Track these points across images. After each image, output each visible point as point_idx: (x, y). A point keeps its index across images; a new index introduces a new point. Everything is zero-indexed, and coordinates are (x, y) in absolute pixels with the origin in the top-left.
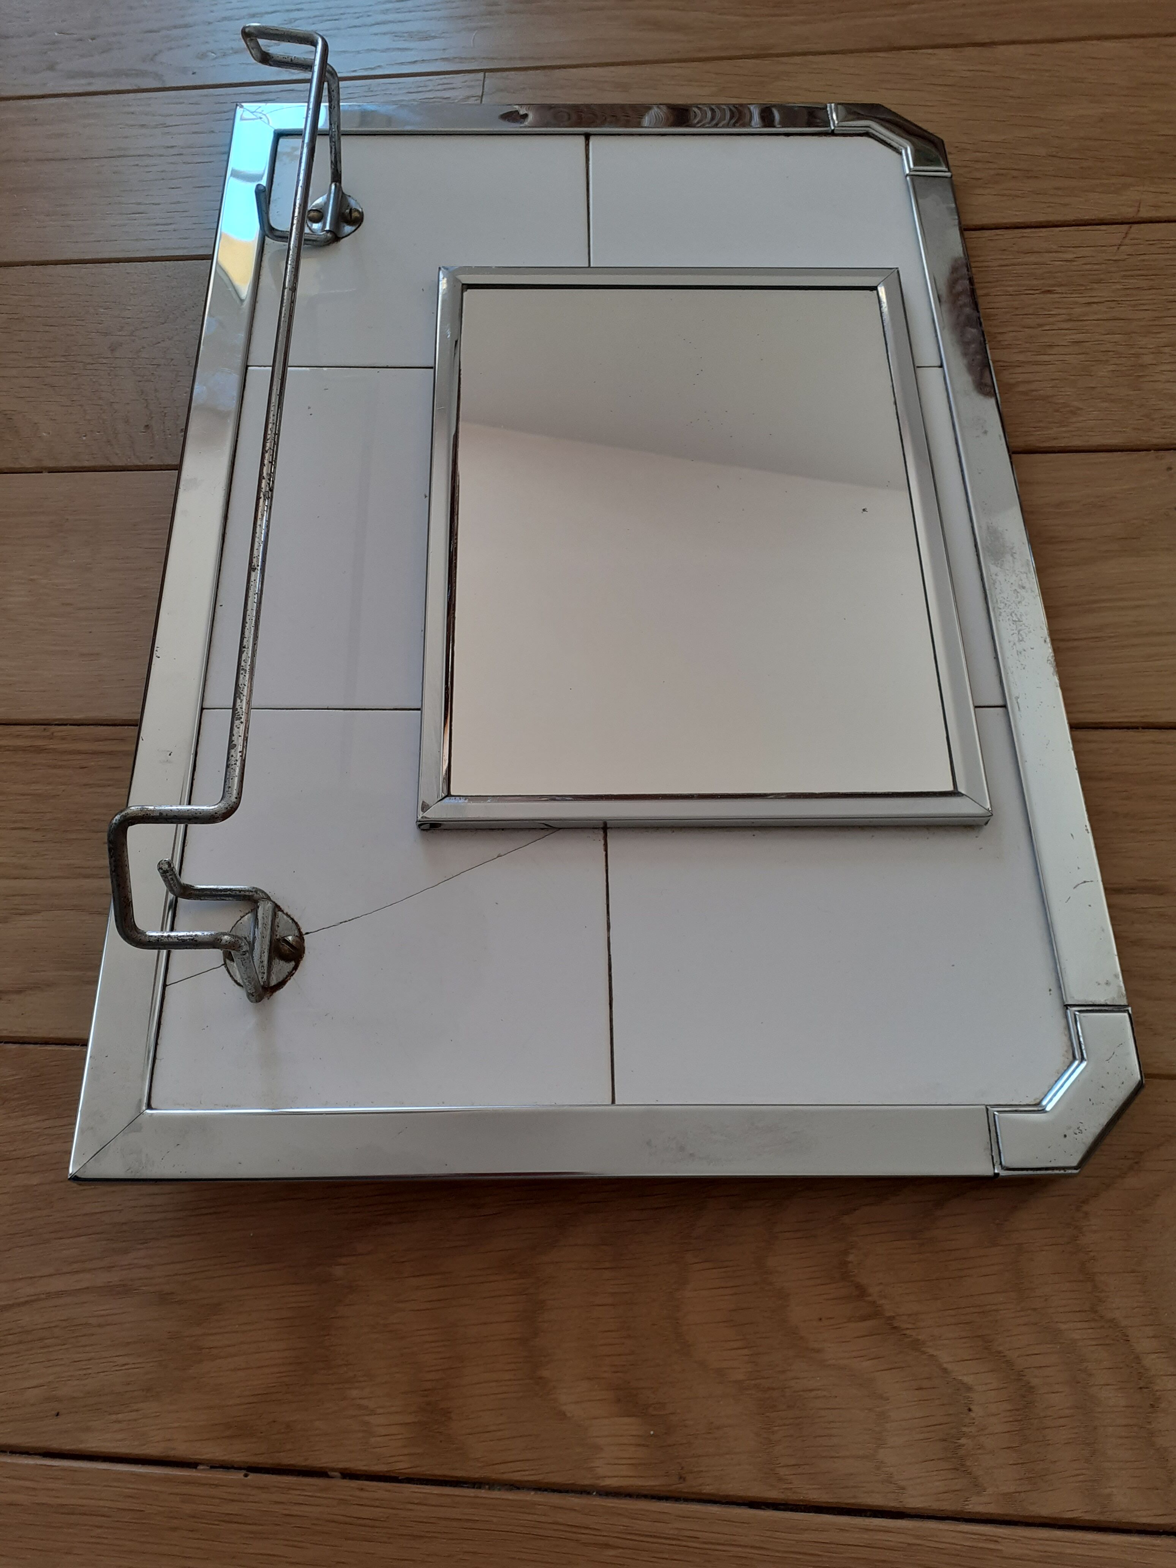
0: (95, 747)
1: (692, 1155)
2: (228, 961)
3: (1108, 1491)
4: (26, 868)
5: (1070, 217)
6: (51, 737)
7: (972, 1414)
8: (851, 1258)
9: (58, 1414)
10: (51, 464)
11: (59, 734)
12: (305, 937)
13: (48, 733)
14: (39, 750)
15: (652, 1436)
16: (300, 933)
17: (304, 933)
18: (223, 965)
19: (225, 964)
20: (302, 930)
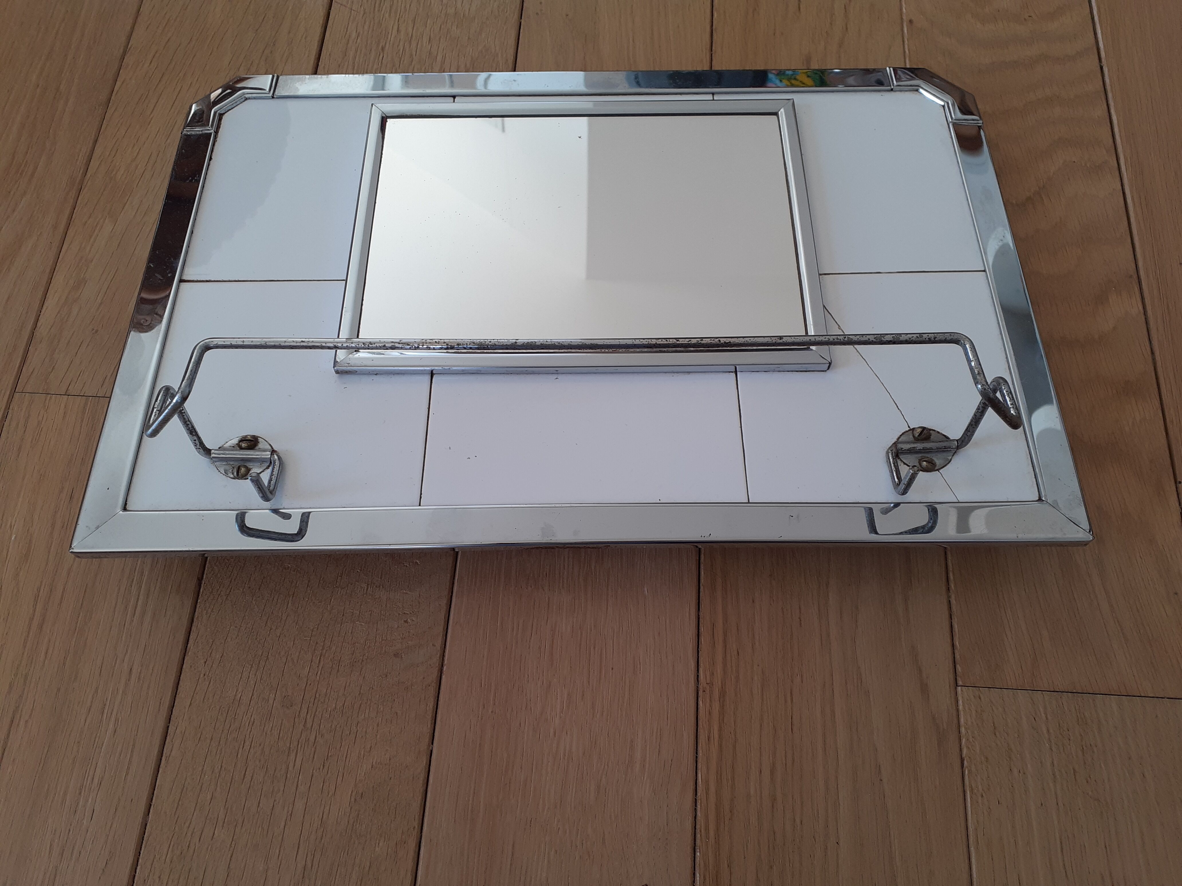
0: (719, 648)
1: (1004, 237)
2: (936, 468)
3: (1097, 117)
4: (824, 685)
5: (318, 30)
6: (711, 684)
7: (1076, 161)
8: (1014, 202)
9: (1176, 594)
10: (427, 740)
11: (708, 677)
12: (911, 428)
13: (708, 687)
14: (723, 694)
15: (1115, 289)
16: (909, 430)
17: (909, 429)
18: (939, 471)
19: (938, 470)
20: (907, 430)
